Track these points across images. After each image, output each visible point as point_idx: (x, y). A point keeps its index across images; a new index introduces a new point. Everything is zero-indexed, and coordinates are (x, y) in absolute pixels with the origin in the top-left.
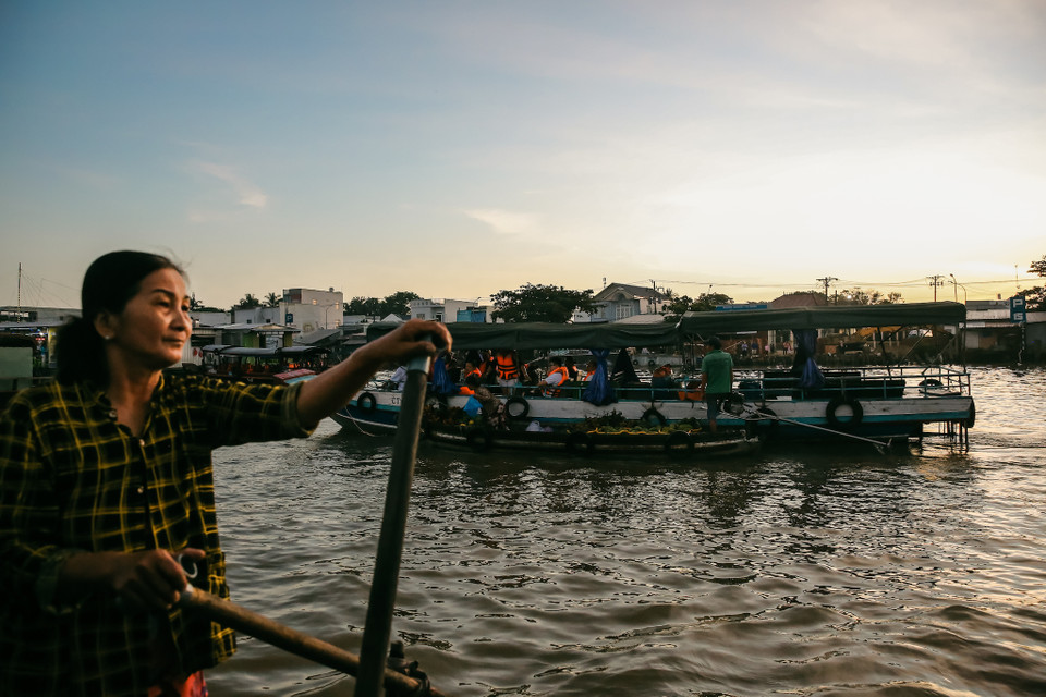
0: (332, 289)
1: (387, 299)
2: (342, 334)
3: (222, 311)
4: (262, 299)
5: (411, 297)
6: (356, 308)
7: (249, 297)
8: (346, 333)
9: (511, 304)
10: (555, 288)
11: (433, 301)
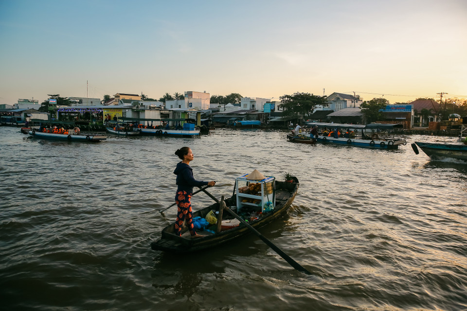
0: (205, 92)
1: (227, 96)
2: (211, 112)
3: (156, 100)
4: (173, 95)
5: (237, 96)
6: (214, 100)
7: (167, 94)
8: (213, 111)
9: (289, 101)
10: (309, 94)
11: (251, 98)
